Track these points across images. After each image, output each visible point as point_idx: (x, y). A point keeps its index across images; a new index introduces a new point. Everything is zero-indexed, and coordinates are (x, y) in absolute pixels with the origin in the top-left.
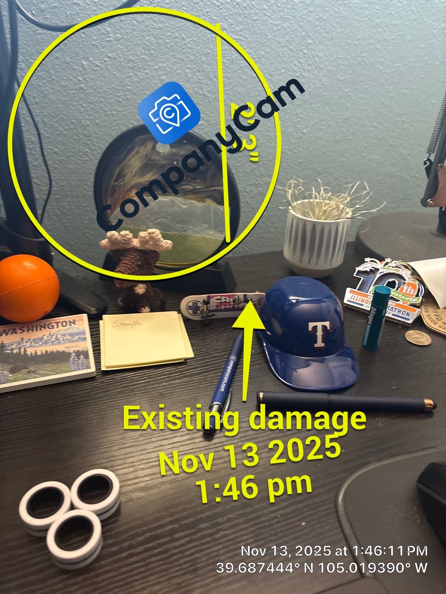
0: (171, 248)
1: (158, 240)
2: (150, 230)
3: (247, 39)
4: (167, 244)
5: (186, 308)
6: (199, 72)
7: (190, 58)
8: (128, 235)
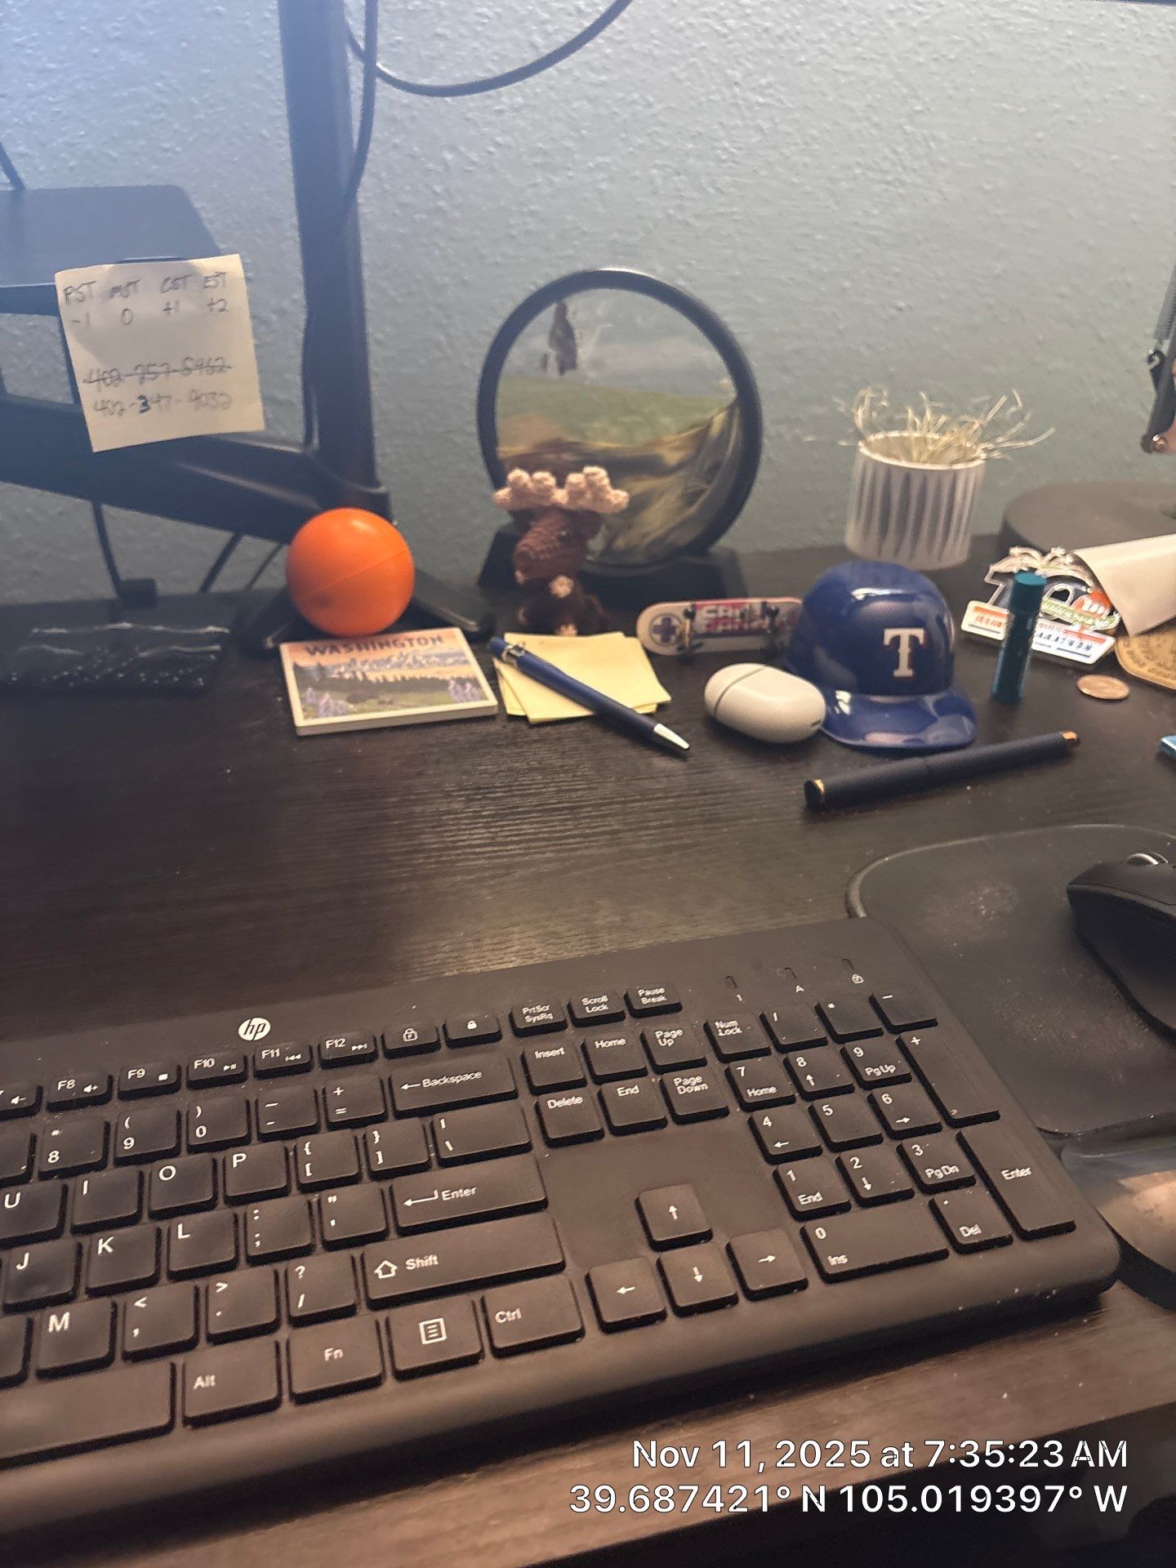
0: (624, 506)
1: (602, 489)
2: (588, 470)
3: (782, 103)
4: (618, 497)
5: (649, 631)
6: (678, 174)
7: (659, 144)
8: (546, 479)
